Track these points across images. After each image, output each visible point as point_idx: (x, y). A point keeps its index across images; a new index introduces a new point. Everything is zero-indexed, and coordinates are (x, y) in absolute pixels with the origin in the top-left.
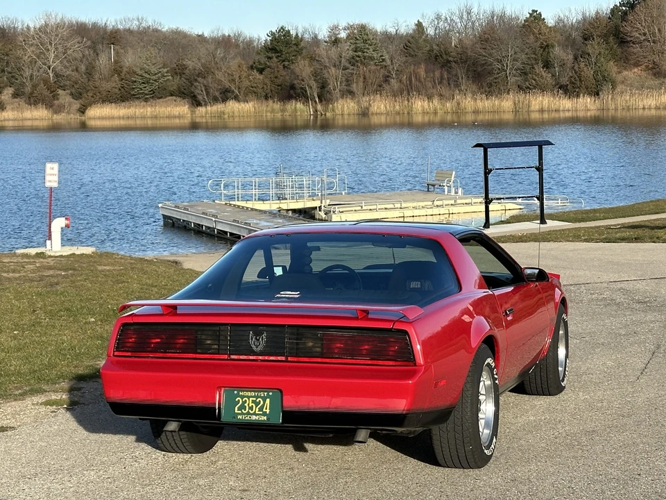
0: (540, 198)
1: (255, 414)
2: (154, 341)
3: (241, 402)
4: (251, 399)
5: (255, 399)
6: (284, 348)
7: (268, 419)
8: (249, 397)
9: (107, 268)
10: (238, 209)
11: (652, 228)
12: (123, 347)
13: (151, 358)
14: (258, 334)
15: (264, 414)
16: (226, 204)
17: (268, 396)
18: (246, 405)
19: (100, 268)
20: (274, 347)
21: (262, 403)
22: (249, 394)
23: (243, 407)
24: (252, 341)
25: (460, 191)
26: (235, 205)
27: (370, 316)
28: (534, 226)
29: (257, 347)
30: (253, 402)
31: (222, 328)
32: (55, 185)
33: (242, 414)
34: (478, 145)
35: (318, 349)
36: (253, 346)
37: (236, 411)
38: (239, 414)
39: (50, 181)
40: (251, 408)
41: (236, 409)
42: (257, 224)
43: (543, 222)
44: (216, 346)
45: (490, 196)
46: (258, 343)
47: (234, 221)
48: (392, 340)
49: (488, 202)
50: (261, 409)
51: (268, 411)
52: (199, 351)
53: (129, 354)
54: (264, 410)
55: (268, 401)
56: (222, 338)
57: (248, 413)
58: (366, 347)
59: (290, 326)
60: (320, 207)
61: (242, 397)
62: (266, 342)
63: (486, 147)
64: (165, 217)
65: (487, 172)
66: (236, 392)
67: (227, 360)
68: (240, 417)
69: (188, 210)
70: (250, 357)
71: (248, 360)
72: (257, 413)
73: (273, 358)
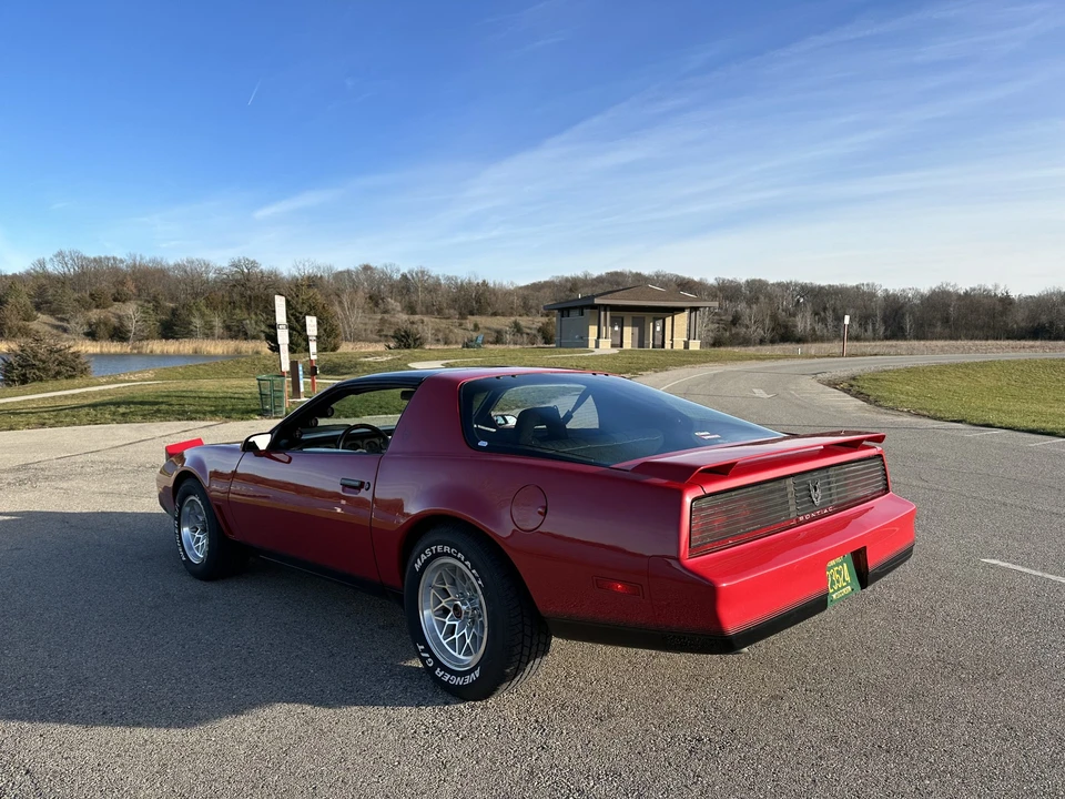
1: (842, 587)
3: (830, 577)
5: (837, 568)
7: (852, 589)
13: (732, 548)
15: (847, 584)
17: (845, 560)
18: (834, 578)
21: (841, 570)
22: (831, 563)
23: (832, 582)
29: (817, 499)
30: (837, 572)
33: (835, 591)
37: (830, 591)
38: (833, 593)
40: (837, 581)
41: (829, 587)
51: (849, 579)
54: (846, 579)
55: (845, 567)
57: (838, 589)
61: (829, 569)
68: (834, 597)
70: (812, 515)
71: (811, 520)
72: (843, 584)
73: (826, 511)
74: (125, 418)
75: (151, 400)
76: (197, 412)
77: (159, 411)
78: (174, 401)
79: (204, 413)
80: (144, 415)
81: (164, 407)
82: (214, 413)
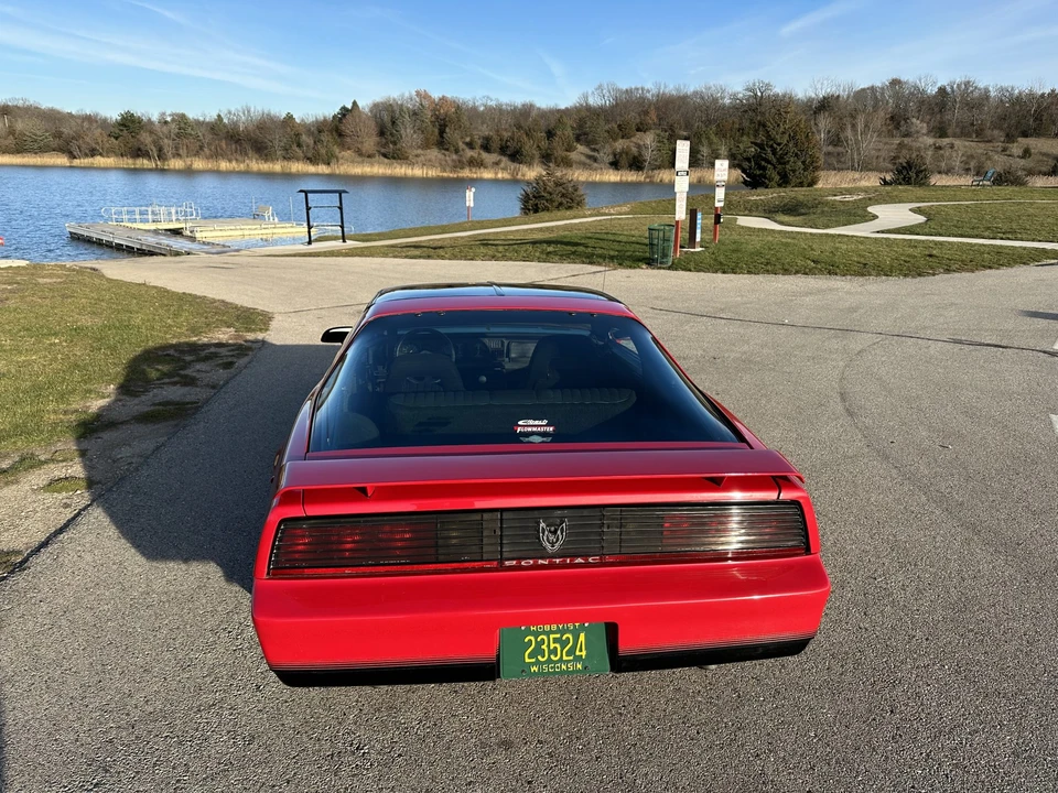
0: (342, 227)
1: (561, 661)
3: (534, 644)
4: (552, 636)
5: (558, 636)
6: (600, 543)
7: (584, 666)
8: (547, 634)
9: (48, 280)
10: (128, 229)
11: (435, 248)
13: (348, 579)
14: (553, 523)
15: (578, 660)
16: (118, 225)
17: (582, 628)
18: (544, 647)
19: (40, 280)
20: (582, 543)
21: (572, 641)
22: (547, 628)
23: (538, 651)
24: (544, 536)
25: (276, 219)
26: (124, 226)
28: (338, 244)
29: (553, 544)
30: (555, 640)
31: (486, 516)
33: (539, 663)
34: (301, 191)
37: (527, 660)
38: (533, 664)
40: (554, 652)
41: (527, 656)
42: (147, 240)
43: (344, 241)
44: (475, 549)
45: (311, 224)
46: (555, 538)
49: (310, 227)
50: (571, 652)
51: (584, 653)
52: (441, 558)
54: (578, 653)
55: (582, 637)
56: (485, 533)
57: (549, 661)
59: (611, 506)
61: (536, 634)
62: (570, 535)
63: (306, 192)
64: (71, 233)
65: (308, 209)
66: (523, 627)
67: (496, 570)
68: (534, 669)
69: (89, 229)
70: (540, 561)
71: (536, 567)
72: (565, 658)
73: (579, 560)
74: (546, 257)
75: (576, 240)
76: (600, 256)
77: (574, 253)
78: (591, 243)
79: (604, 258)
80: (562, 256)
81: (581, 249)
82: (612, 258)
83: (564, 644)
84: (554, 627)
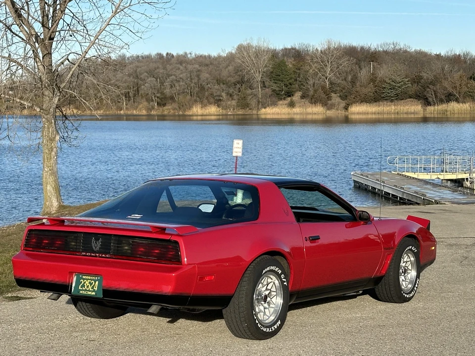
1: (89, 291)
2: (45, 242)
3: (83, 283)
4: (88, 281)
5: (90, 281)
6: (110, 249)
7: (96, 294)
8: (87, 280)
10: (405, 178)
12: (28, 245)
13: (41, 252)
14: (97, 240)
15: (94, 291)
16: (398, 174)
17: (98, 280)
18: (85, 284)
20: (105, 249)
21: (94, 284)
22: (88, 277)
23: (83, 286)
24: (93, 244)
26: (403, 175)
27: (166, 232)
29: (96, 248)
30: (90, 283)
31: (79, 234)
32: (240, 154)
33: (83, 290)
35: (129, 251)
36: (94, 247)
37: (80, 288)
38: (81, 290)
39: (236, 152)
40: (88, 287)
41: (80, 287)
42: (410, 188)
44: (75, 247)
46: (96, 245)
47: (395, 186)
48: (170, 247)
50: (93, 288)
51: (96, 289)
52: (66, 249)
53: (31, 249)
55: (97, 282)
56: (78, 241)
57: (86, 290)
58: (156, 251)
59: (115, 235)
60: (467, 179)
61: (84, 279)
62: (101, 245)
64: (355, 181)
66: (81, 276)
67: (80, 255)
68: (81, 292)
69: (368, 177)
70: (92, 254)
71: (91, 256)
72: (90, 290)
73: (103, 256)
83: (91, 284)
84: (90, 278)
